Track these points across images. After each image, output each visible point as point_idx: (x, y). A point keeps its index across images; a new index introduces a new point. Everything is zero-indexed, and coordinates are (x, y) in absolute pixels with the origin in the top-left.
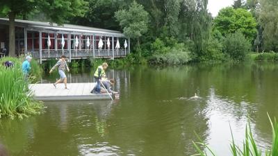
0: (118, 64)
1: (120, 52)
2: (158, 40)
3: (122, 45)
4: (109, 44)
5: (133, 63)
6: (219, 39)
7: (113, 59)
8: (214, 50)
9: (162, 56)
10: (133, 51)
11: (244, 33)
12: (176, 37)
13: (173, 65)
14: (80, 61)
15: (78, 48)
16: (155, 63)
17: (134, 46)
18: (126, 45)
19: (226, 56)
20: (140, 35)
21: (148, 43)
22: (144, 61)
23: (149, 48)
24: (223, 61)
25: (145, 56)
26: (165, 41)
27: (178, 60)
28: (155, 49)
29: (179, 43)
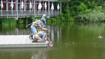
0: (52, 21)
1: (54, 13)
2: (82, 4)
3: (56, 7)
4: (46, 6)
5: (64, 21)
9: (85, 16)
10: (64, 12)
12: (96, 1)
13: (93, 22)
14: (25, 19)
15: (23, 9)
16: (80, 21)
17: (64, 8)
18: (58, 7)
21: (75, 6)
22: (72, 19)
23: (75, 9)
25: (73, 16)
26: (87, 4)
27: (97, 19)
28: (80, 11)
29: (98, 6)
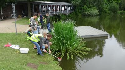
2: (85, 6)
3: (71, 8)
4: (66, 8)
5: (76, 16)
6: (107, 5)
7: (68, 14)
8: (106, 9)
10: (75, 10)
11: (116, 3)
12: (92, 4)
19: (110, 12)
20: (79, 4)
21: (81, 7)
22: (80, 14)
23: (81, 9)
24: (109, 14)
25: (80, 13)
26: (88, 6)
27: (95, 14)
28: (84, 10)
29: (93, 7)
